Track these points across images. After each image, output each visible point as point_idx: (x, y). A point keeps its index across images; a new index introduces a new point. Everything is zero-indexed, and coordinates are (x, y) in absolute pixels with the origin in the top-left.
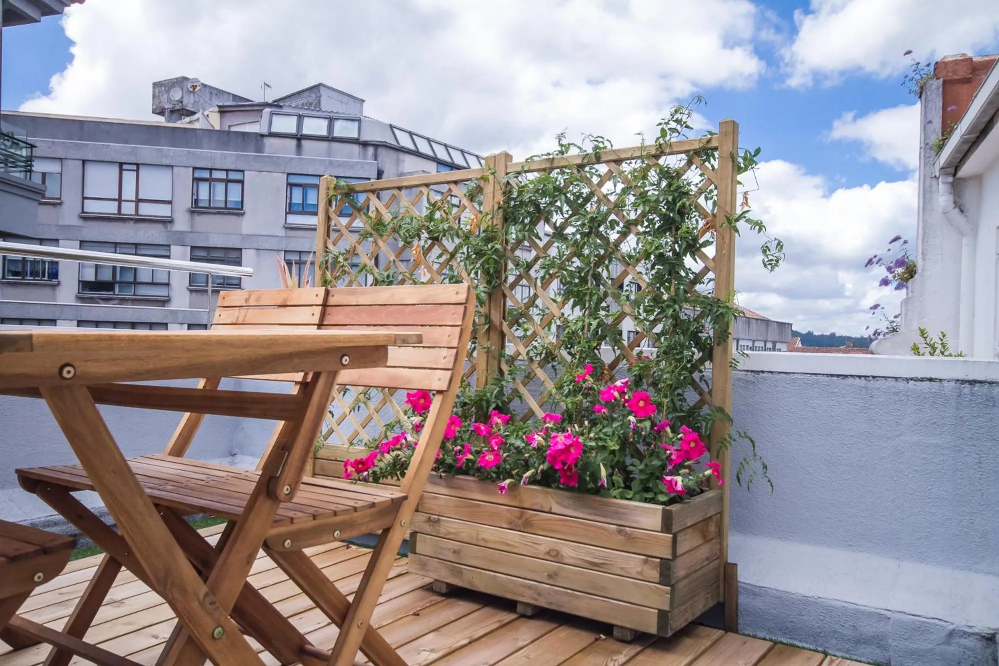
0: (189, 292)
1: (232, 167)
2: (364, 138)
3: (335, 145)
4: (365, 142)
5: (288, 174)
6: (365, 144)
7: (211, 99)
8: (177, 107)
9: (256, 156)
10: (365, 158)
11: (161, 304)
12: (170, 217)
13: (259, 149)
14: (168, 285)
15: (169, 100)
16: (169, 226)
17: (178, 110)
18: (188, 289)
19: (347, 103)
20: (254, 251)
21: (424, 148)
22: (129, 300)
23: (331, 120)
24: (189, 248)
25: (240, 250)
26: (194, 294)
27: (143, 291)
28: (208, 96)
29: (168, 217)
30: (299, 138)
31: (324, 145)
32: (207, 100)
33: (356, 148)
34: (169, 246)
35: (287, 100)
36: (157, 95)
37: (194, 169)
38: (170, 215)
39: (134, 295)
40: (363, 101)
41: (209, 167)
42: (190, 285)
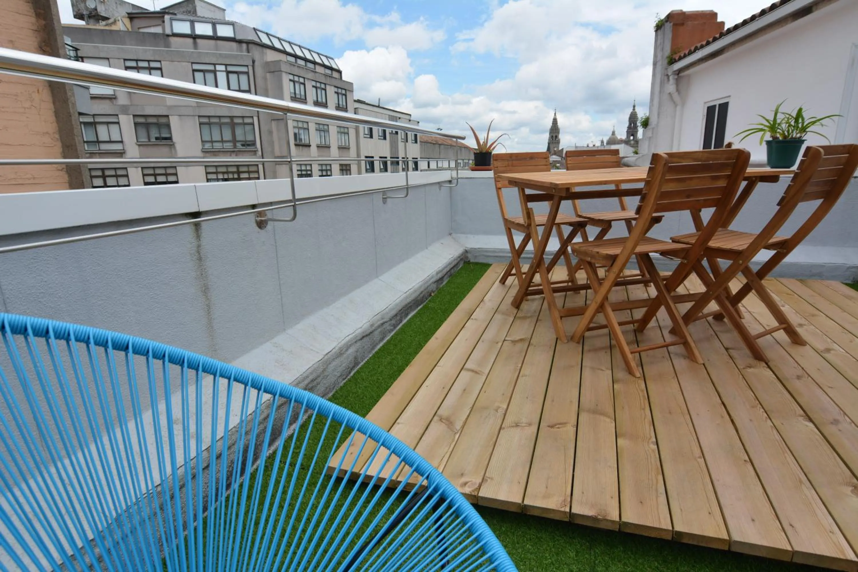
0: (137, 147)
1: (152, 59)
2: (238, 37)
3: (220, 43)
4: (240, 40)
5: (192, 63)
6: (240, 42)
7: (117, 7)
8: (93, 13)
9: (167, 50)
10: (241, 51)
11: (119, 155)
12: (114, 95)
13: (168, 45)
14: (122, 142)
15: (87, 8)
16: (114, 101)
17: (94, 16)
18: (137, 144)
19: (214, 12)
20: (177, 117)
21: (277, 45)
22: (96, 153)
23: (214, 25)
24: (132, 116)
25: (167, 116)
26: (141, 147)
27: (104, 147)
28: (114, 5)
29: (112, 95)
30: (194, 37)
31: (212, 42)
32: (114, 8)
33: (234, 45)
34: (117, 115)
35: (171, 9)
36: (75, 4)
37: (125, 60)
38: (113, 94)
39: (99, 150)
40: (224, 10)
41: (135, 58)
42: (137, 141)
